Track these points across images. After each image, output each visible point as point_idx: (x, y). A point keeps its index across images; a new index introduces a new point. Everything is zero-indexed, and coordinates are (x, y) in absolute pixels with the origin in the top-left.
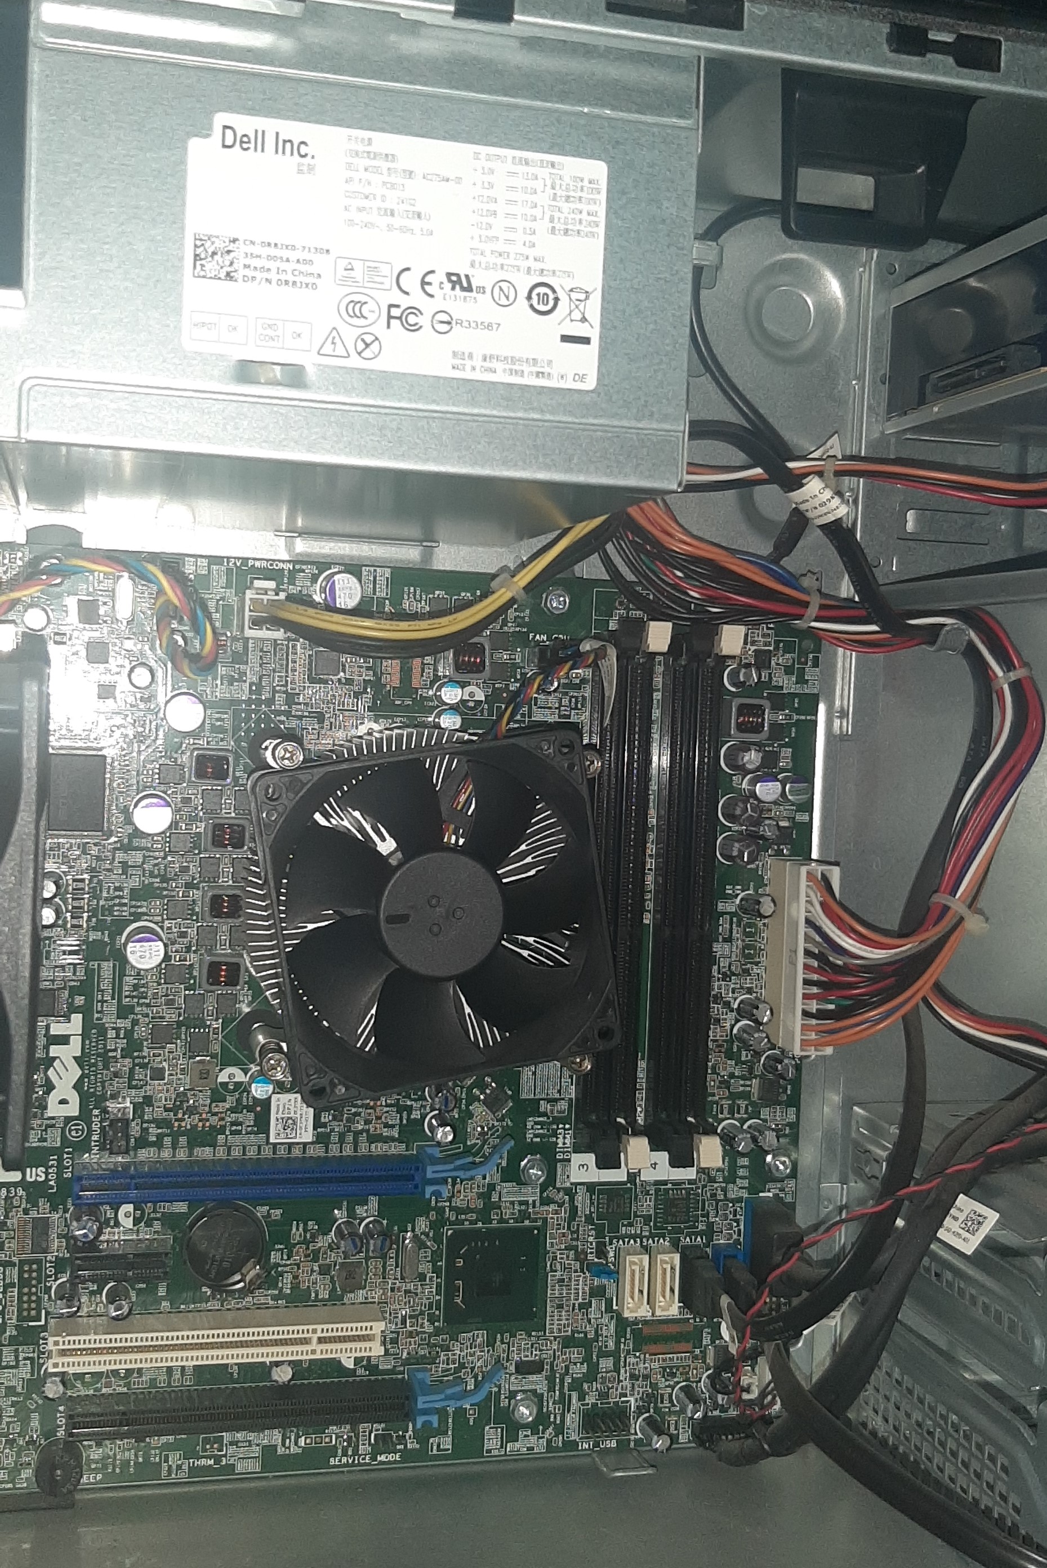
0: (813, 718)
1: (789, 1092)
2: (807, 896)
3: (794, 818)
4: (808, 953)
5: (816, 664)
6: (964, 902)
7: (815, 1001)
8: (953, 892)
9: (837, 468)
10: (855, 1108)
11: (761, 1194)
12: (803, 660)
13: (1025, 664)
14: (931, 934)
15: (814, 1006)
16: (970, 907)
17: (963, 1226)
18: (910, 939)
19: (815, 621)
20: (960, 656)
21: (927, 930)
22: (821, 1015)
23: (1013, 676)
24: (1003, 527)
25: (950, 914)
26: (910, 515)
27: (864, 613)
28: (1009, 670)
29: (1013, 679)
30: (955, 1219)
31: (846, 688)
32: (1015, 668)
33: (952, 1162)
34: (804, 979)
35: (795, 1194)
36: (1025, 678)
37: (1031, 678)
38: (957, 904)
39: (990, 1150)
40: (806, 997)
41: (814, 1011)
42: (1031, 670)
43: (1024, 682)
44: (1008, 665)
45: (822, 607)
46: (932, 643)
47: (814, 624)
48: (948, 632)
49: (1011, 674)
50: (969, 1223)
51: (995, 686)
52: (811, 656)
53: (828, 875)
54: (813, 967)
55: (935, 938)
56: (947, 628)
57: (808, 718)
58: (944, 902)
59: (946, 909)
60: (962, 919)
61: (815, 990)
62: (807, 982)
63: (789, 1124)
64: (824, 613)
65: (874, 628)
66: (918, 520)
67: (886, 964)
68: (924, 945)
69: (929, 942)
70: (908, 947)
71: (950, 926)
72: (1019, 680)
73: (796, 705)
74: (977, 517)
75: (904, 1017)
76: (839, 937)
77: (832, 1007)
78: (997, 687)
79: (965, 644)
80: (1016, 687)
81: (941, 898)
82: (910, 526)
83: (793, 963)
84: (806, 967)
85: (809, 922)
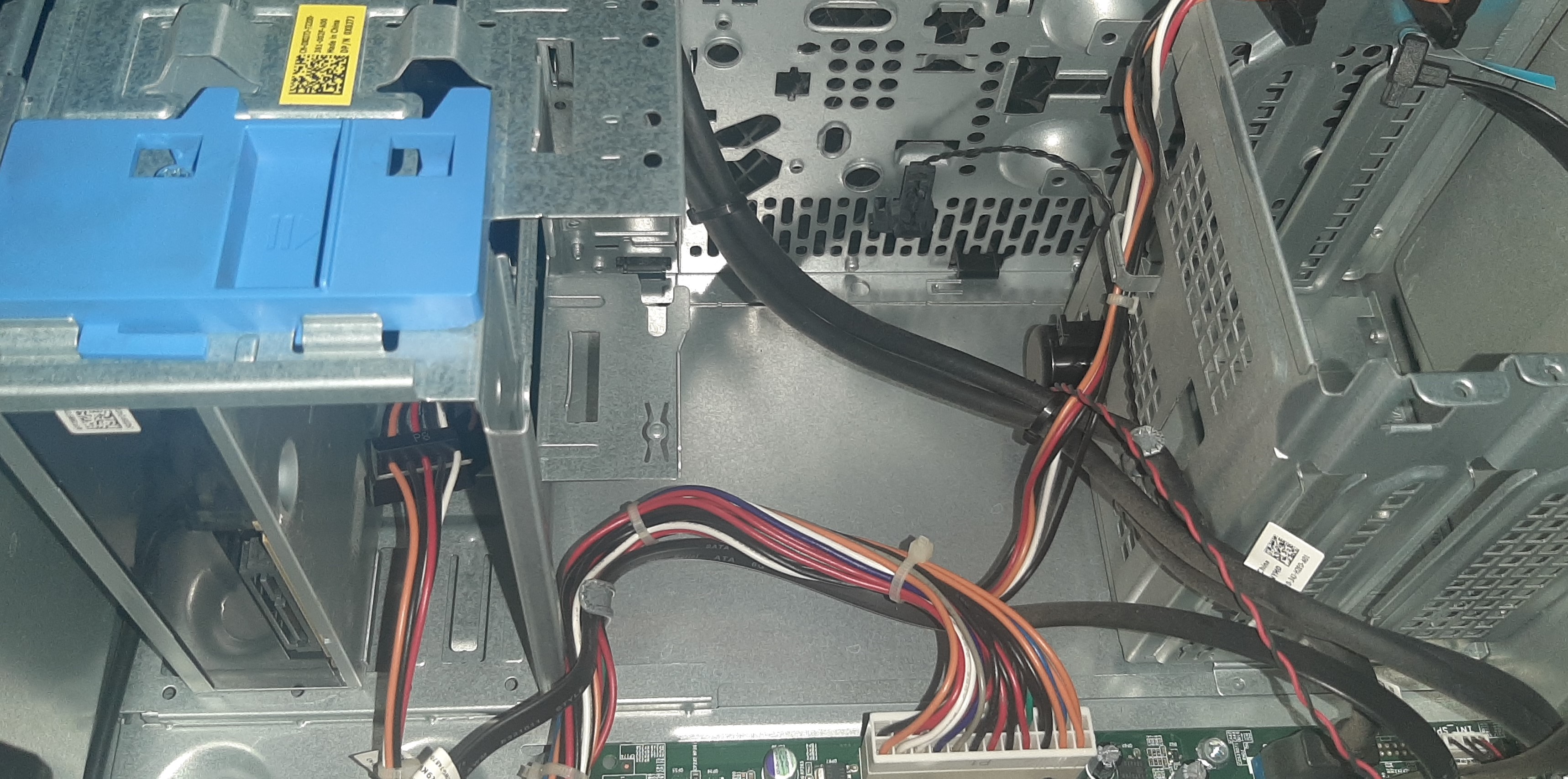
0: (695, 747)
1: (1130, 746)
2: (908, 752)
3: (814, 763)
4: (975, 747)
5: (631, 750)
6: (898, 566)
7: (1031, 733)
8: (888, 579)
9: (391, 764)
10: (1130, 658)
11: (1251, 772)
12: (627, 766)
13: (624, 508)
14: (939, 603)
15: (1037, 735)
16: (902, 559)
17: (1287, 562)
18: (948, 628)
19: (579, 768)
20: (616, 585)
21: (934, 607)
22: (1046, 725)
23: (637, 522)
24: (472, 540)
25: (912, 581)
26: (457, 647)
27: (569, 711)
28: (632, 528)
29: (641, 522)
30: (1277, 570)
31: (657, 706)
32: (629, 522)
33: (1221, 582)
34: (1007, 749)
35: (1242, 730)
36: (639, 510)
37: (641, 501)
38: (902, 573)
39: (1198, 539)
40: (1026, 746)
41: (1043, 733)
42: (629, 503)
43: (642, 512)
44: (627, 529)
45: (562, 761)
46: (603, 620)
47: (583, 769)
48: (589, 605)
49: (635, 525)
50: (1283, 554)
51: (652, 541)
52: (621, 757)
53: (882, 727)
54: (992, 739)
55: (944, 599)
56: (585, 606)
57: (695, 754)
58: (899, 589)
59: (907, 586)
60: (917, 567)
61: (1018, 734)
62: (1009, 746)
63: (1166, 743)
64: (570, 759)
65: (586, 695)
66: (464, 638)
67: (980, 655)
68: (953, 611)
69: (948, 604)
70: (957, 631)
71: (927, 581)
72: (642, 516)
73: (681, 770)
74: (460, 571)
75: (1035, 626)
76: (956, 714)
77: (1035, 712)
78: (651, 539)
79: (602, 583)
80: (649, 520)
81: (895, 593)
82: (470, 647)
83: (988, 762)
84: (991, 748)
85: (939, 747)
